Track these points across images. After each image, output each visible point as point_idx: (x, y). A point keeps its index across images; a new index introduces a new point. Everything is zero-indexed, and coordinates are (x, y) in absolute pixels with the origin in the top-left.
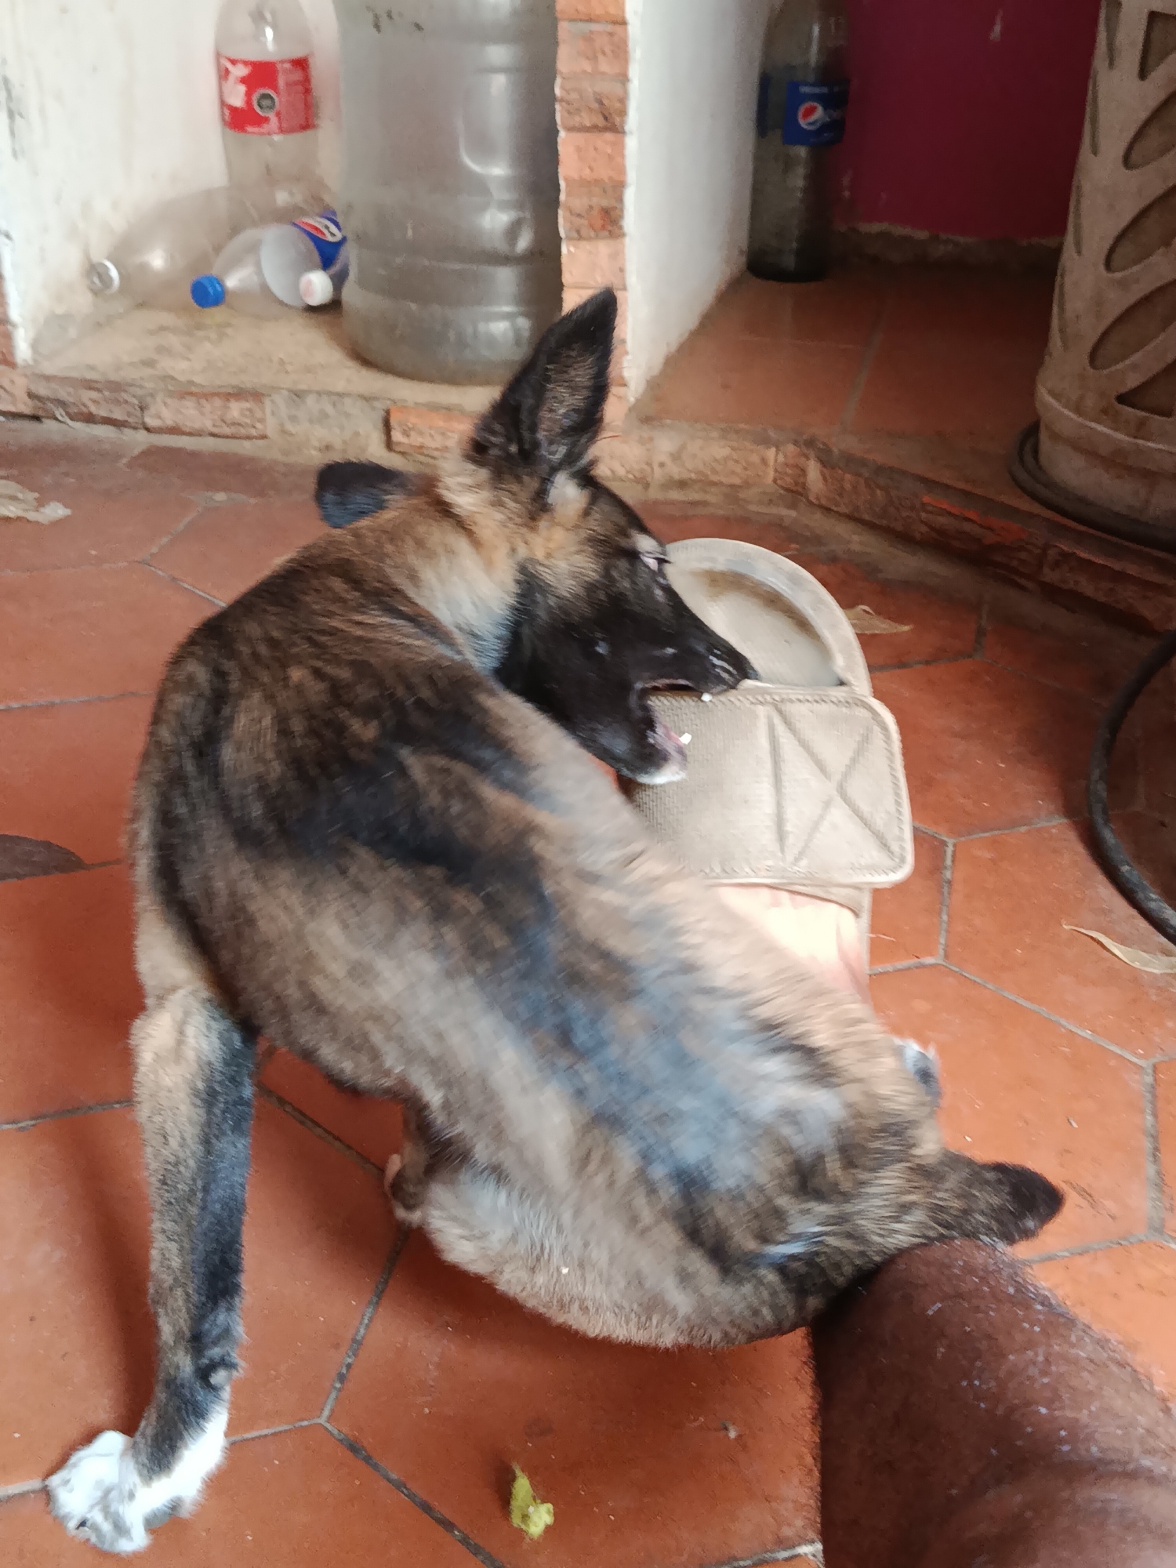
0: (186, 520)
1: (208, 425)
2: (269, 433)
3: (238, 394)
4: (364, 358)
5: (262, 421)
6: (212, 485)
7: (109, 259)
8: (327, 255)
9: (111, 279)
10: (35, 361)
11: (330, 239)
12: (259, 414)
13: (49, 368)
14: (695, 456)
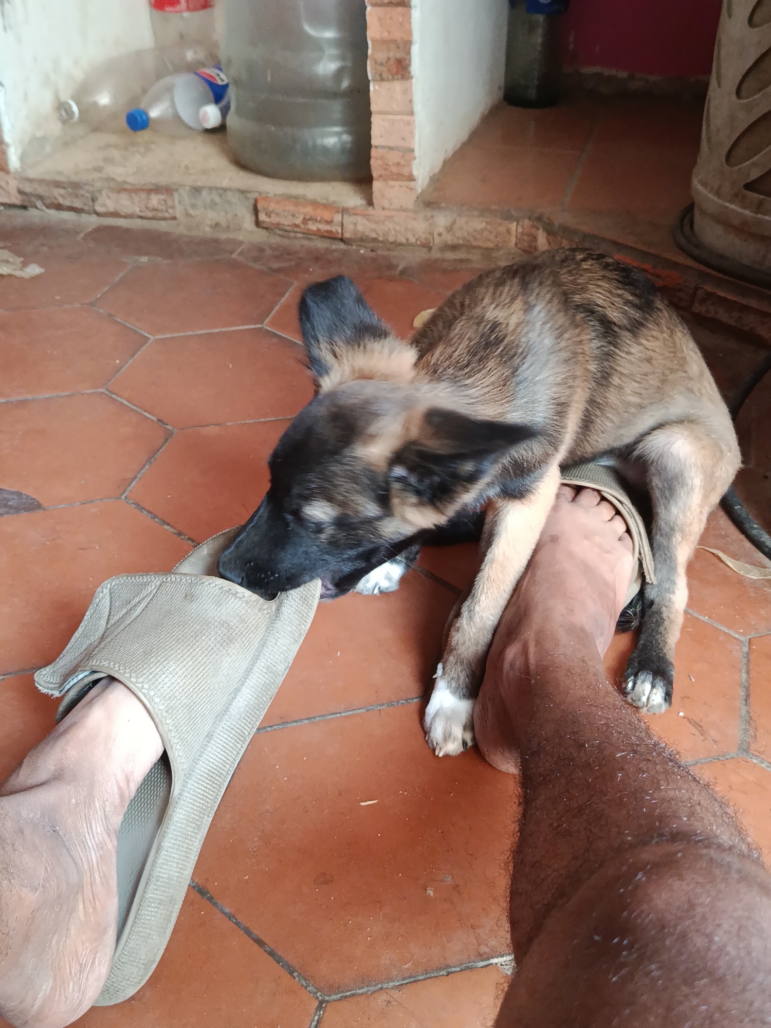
0: (121, 275)
1: (137, 210)
2: (178, 215)
3: (156, 189)
4: (241, 164)
5: (173, 207)
6: (140, 252)
7: (73, 98)
8: (218, 94)
9: (73, 113)
10: (22, 167)
11: (220, 83)
12: (169, 203)
13: (31, 174)
14: (461, 228)
